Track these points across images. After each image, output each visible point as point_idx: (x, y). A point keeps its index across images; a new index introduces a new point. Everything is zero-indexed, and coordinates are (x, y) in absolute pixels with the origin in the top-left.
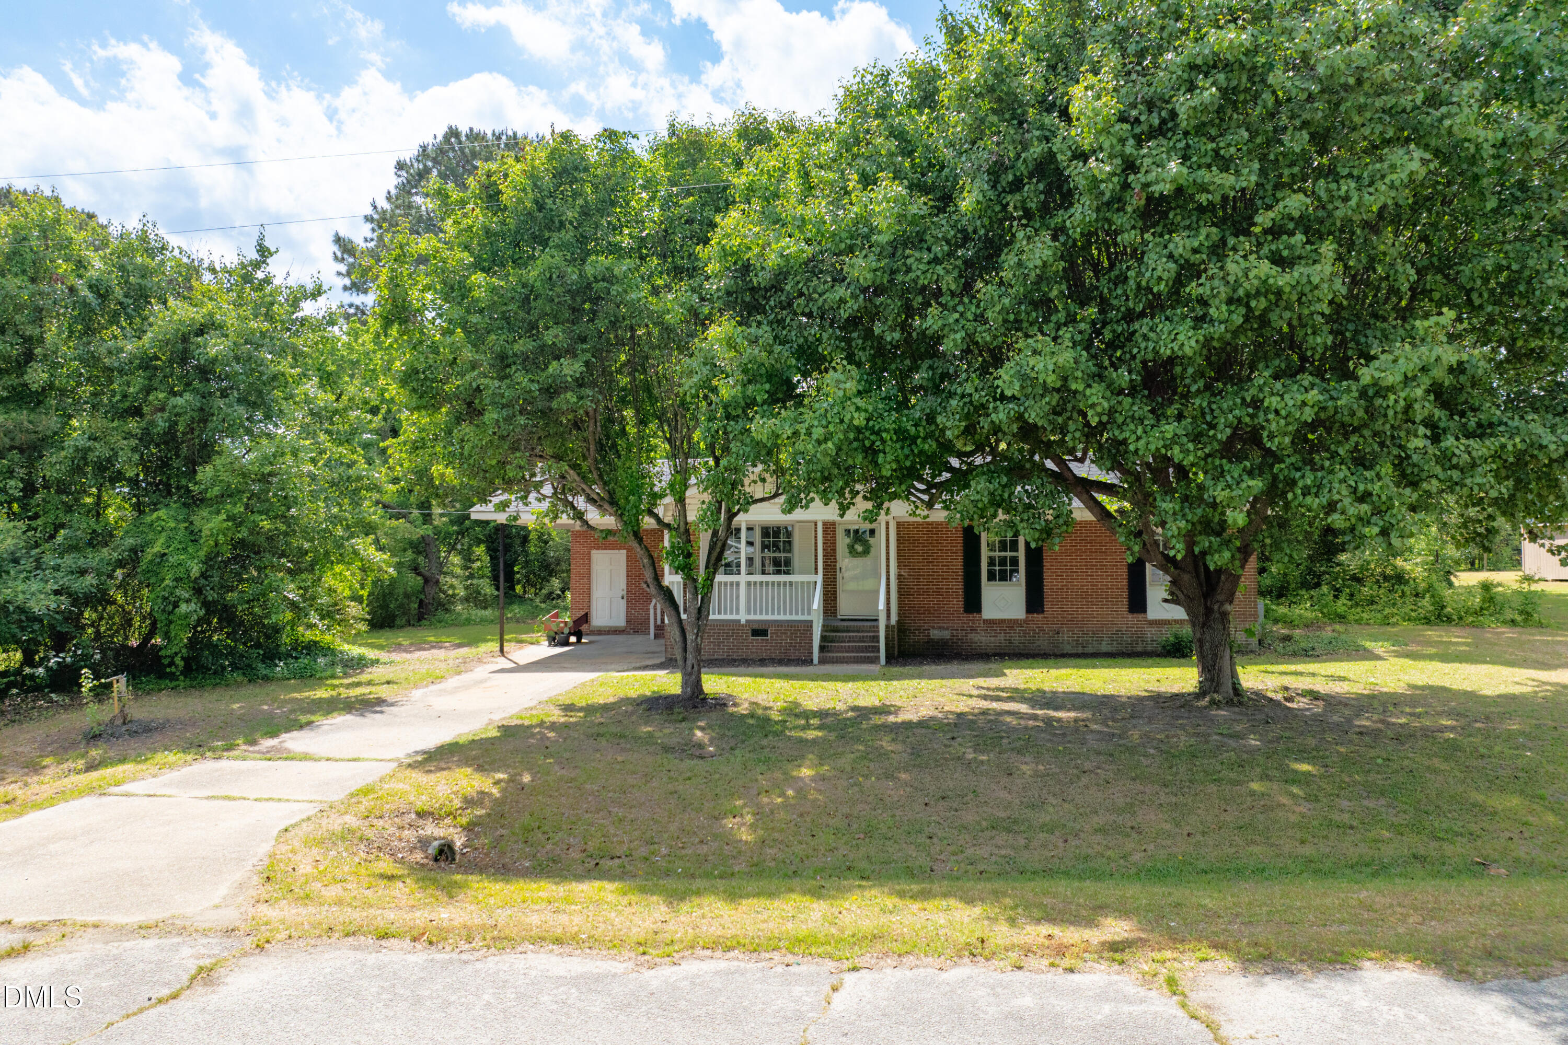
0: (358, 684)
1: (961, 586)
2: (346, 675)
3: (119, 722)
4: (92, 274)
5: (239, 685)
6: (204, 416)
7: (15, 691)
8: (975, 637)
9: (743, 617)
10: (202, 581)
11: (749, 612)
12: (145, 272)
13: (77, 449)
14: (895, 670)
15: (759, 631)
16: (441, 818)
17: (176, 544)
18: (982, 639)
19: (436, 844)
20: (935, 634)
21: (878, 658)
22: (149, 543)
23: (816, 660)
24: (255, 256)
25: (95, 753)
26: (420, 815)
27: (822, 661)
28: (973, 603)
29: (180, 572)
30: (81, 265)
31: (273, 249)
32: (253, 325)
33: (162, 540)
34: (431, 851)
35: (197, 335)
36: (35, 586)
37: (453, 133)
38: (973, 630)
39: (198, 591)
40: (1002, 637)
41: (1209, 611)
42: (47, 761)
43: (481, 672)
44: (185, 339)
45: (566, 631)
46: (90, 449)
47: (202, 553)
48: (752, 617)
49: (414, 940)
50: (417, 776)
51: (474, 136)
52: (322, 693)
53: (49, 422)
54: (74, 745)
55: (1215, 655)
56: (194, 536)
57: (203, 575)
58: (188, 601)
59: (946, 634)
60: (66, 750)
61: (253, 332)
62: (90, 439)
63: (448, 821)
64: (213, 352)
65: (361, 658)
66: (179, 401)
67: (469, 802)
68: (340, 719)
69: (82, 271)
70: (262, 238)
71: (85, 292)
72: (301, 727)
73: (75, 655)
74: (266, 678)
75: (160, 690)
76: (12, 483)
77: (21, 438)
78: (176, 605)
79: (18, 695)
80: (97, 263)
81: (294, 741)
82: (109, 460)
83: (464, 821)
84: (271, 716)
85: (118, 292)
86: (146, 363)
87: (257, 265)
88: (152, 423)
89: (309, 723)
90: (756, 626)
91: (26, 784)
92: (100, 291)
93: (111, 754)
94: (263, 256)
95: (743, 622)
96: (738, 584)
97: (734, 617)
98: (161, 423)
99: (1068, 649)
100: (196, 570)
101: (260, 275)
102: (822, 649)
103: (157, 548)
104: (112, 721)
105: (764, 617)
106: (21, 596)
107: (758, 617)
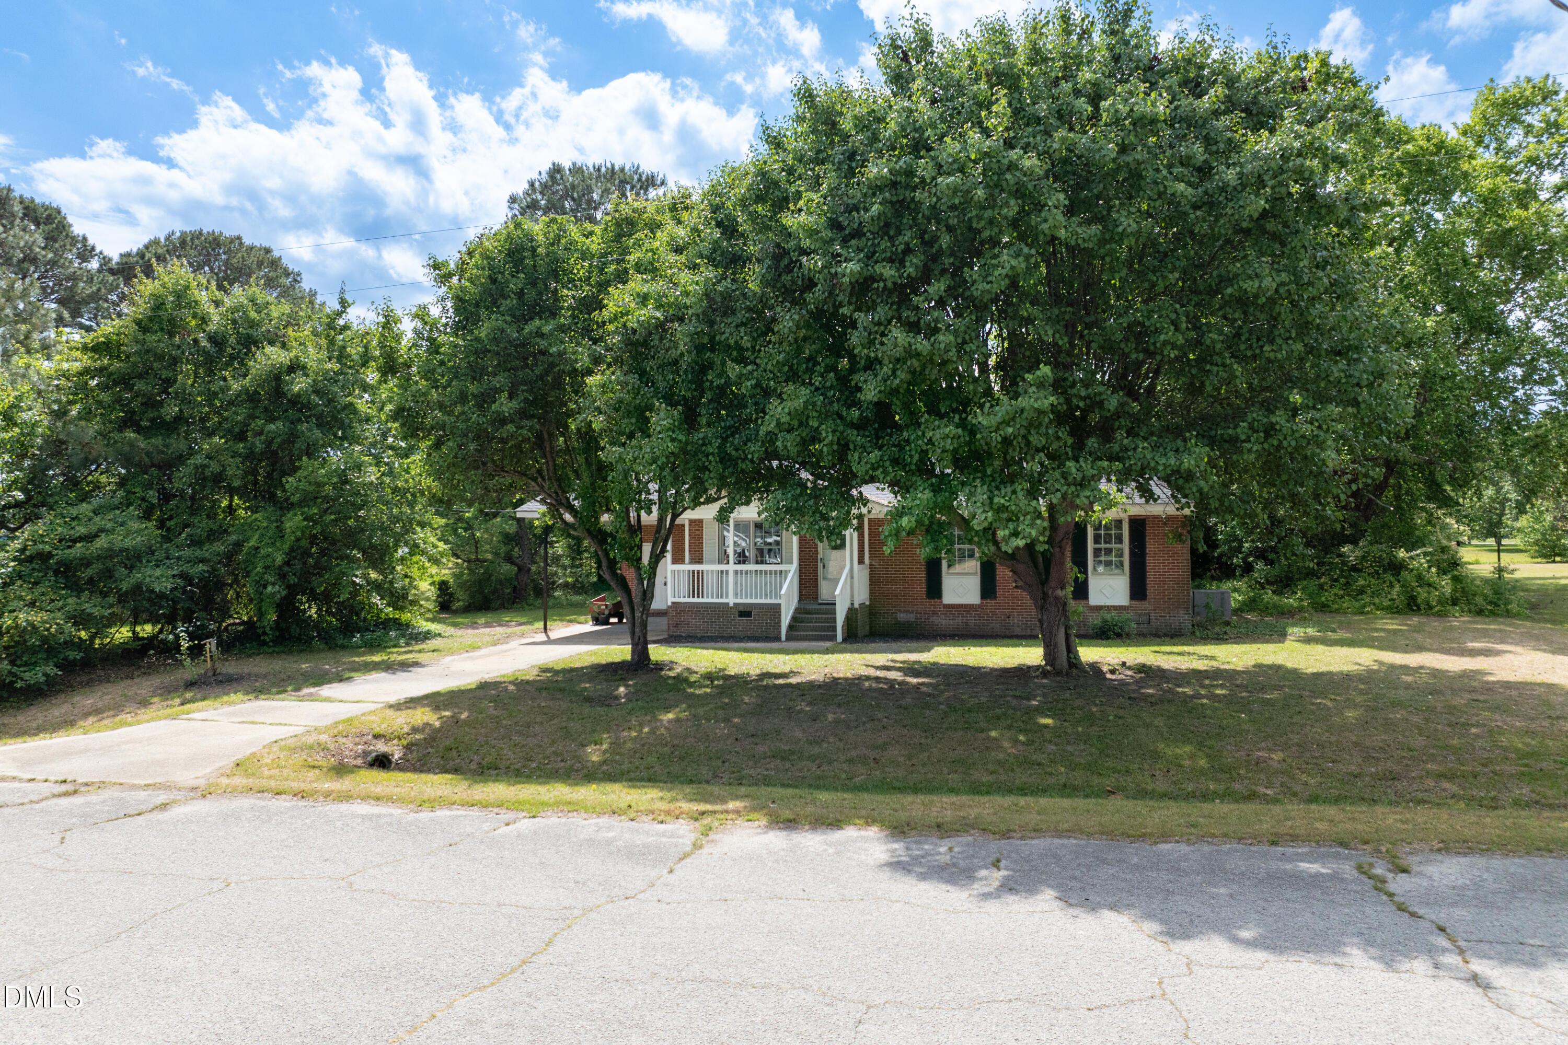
0: (411, 652)
1: (924, 574)
2: (407, 644)
3: (210, 674)
4: (212, 328)
5: (320, 651)
6: (292, 437)
7: (152, 652)
8: (935, 619)
9: (731, 600)
10: (286, 569)
11: (736, 595)
12: (253, 324)
13: (196, 467)
14: (849, 646)
15: (745, 612)
16: (391, 740)
17: (266, 540)
18: (942, 621)
19: (374, 754)
20: (902, 617)
21: (835, 636)
22: (247, 540)
23: (783, 637)
24: (338, 307)
25: (188, 695)
26: (376, 737)
27: (789, 638)
28: (934, 588)
29: (268, 561)
30: (204, 320)
31: (350, 301)
32: (329, 366)
33: (256, 537)
34: (369, 759)
35: (288, 374)
36: (158, 572)
37: (556, 170)
38: (935, 613)
39: (283, 576)
40: (959, 620)
41: (1045, 596)
42: (155, 700)
43: (514, 644)
44: (278, 378)
45: (607, 612)
46: (208, 466)
47: (286, 547)
48: (739, 601)
49: (295, 795)
50: (390, 713)
51: (577, 170)
52: (377, 658)
53: (177, 445)
54: (176, 690)
55: (1051, 633)
56: (280, 533)
57: (287, 563)
58: (274, 584)
59: (911, 617)
60: (169, 692)
61: (328, 371)
62: (207, 457)
63: (395, 742)
64: (296, 389)
65: (428, 632)
66: (272, 427)
67: (415, 730)
68: (375, 676)
69: (204, 326)
70: (343, 291)
71: (204, 343)
72: (341, 681)
73: (195, 625)
74: (343, 647)
75: (259, 654)
76: (151, 493)
77: (157, 458)
78: (265, 587)
79: (154, 655)
80: (216, 318)
81: (326, 691)
82: (220, 474)
83: (405, 742)
84: (327, 673)
85: (232, 340)
86: (252, 397)
87: (339, 314)
88: (253, 444)
89: (349, 679)
90: (742, 609)
91: (136, 714)
92: (217, 340)
93: (199, 696)
94: (344, 307)
95: (731, 605)
96: (727, 572)
97: (724, 600)
98: (259, 446)
99: (1018, 631)
100: (279, 559)
101: (341, 322)
102: (791, 627)
103: (252, 543)
104: (206, 673)
105: (749, 601)
106: (148, 579)
107: (744, 601)
